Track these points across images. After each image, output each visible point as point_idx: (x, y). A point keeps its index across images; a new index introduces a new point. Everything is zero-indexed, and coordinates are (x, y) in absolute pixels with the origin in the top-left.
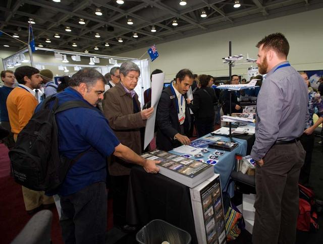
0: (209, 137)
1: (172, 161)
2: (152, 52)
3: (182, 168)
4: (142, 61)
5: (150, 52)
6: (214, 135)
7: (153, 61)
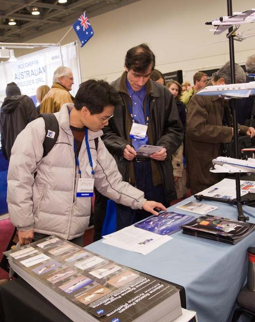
0: (190, 204)
1: (73, 268)
2: (81, 27)
3: (88, 287)
4: (64, 48)
5: (78, 28)
6: (201, 199)
7: (83, 45)
